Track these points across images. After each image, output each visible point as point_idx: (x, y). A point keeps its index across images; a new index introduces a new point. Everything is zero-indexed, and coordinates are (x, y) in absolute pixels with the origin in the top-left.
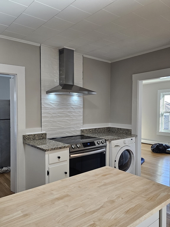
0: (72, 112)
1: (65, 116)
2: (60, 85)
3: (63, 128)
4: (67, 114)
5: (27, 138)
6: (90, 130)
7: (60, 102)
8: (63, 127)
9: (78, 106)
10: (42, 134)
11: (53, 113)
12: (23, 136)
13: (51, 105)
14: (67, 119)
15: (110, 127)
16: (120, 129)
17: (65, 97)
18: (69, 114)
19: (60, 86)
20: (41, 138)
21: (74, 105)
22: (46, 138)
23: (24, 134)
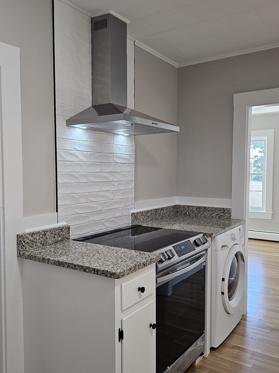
0: (115, 174)
1: (103, 183)
2: (93, 106)
3: (100, 212)
4: (106, 178)
5: (27, 241)
6: (149, 214)
7: (93, 148)
8: (100, 208)
9: (126, 159)
10: (61, 229)
11: (81, 176)
12: (18, 236)
13: (77, 154)
14: (107, 188)
15: (177, 205)
16: (205, 208)
17: (103, 135)
18: (111, 178)
19: (93, 109)
20: (60, 239)
21: (119, 158)
22: (68, 239)
23: (20, 233)
